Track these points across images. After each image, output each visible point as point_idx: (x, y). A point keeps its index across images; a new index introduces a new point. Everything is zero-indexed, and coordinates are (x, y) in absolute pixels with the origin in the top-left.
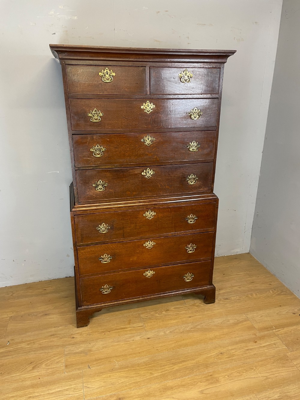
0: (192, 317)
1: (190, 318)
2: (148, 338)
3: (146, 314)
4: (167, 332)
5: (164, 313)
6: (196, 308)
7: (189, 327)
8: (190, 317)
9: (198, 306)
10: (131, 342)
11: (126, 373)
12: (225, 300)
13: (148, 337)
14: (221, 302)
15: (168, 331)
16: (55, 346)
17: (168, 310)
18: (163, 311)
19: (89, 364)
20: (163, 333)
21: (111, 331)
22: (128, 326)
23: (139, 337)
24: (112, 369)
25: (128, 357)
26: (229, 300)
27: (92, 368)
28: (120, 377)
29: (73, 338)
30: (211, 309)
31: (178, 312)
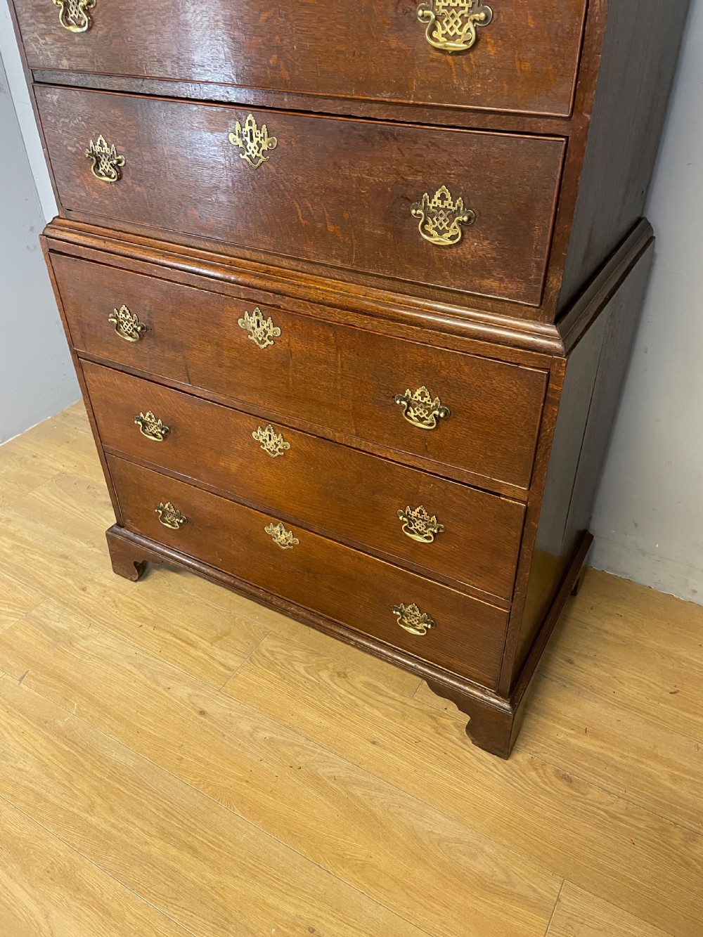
0: (380, 746)
1: (373, 747)
2: (202, 713)
3: (279, 644)
4: (262, 735)
5: (325, 675)
6: (428, 728)
7: (332, 770)
8: (374, 743)
9: (440, 730)
10: (160, 689)
11: (53, 755)
12: (553, 779)
13: (206, 709)
14: (533, 773)
15: (267, 735)
16: (39, 583)
17: (345, 676)
18: (328, 668)
19: (30, 672)
20: (248, 729)
21: (159, 628)
22: (204, 644)
23: (190, 691)
24: (46, 722)
25: (107, 721)
26: (572, 788)
27: (22, 685)
28: (33, 754)
29: (84, 589)
30: (467, 769)
31: (360, 702)
